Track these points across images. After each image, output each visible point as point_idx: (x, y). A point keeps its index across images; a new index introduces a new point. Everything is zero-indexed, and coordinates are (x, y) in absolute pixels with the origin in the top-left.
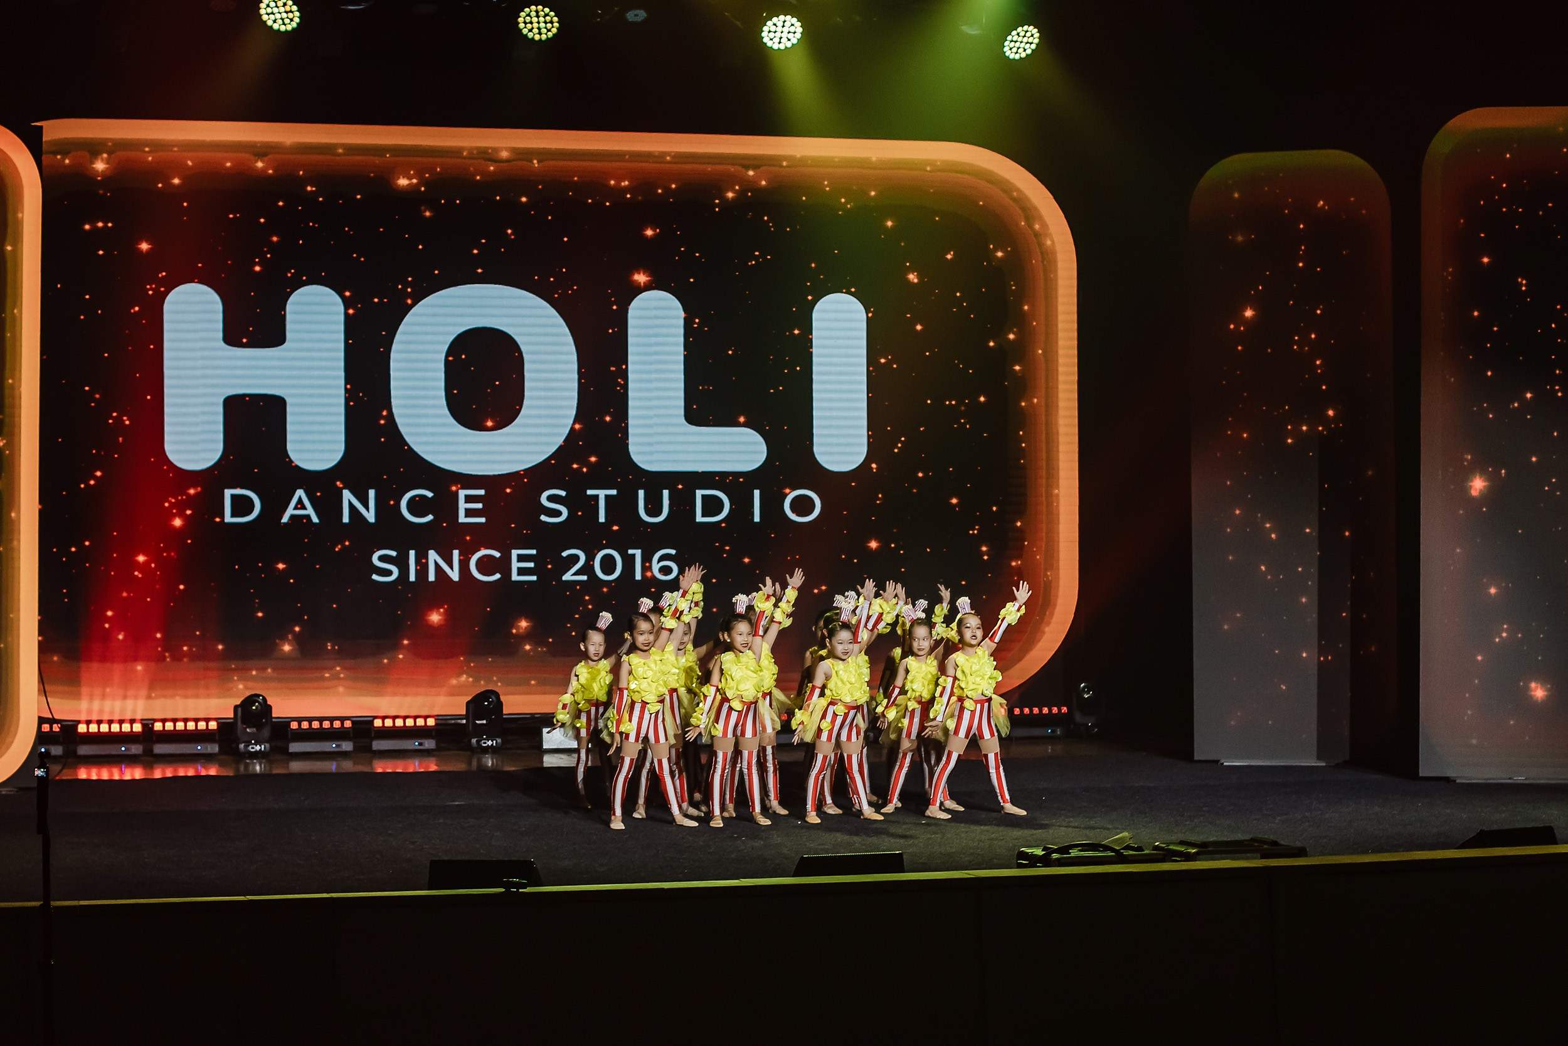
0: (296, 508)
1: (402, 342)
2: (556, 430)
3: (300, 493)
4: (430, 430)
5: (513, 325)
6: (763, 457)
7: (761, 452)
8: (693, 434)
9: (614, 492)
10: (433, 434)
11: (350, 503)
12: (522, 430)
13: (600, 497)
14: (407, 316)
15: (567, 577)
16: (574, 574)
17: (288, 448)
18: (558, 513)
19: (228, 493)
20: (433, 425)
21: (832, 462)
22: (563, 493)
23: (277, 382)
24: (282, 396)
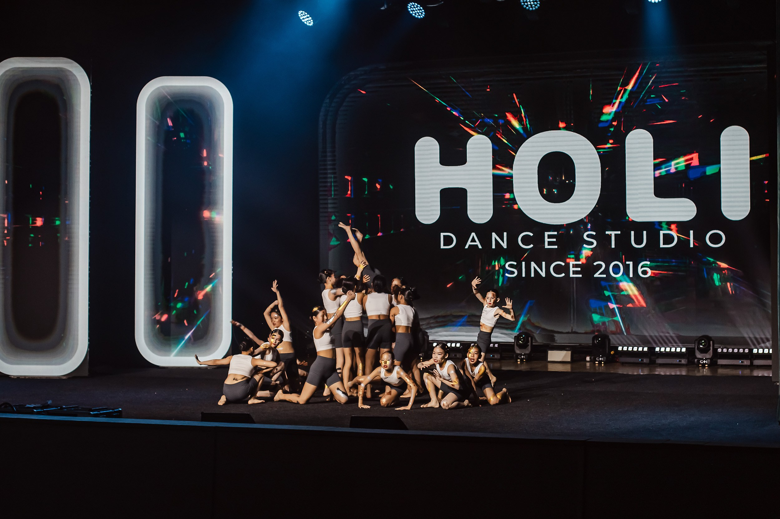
0: (471, 242)
1: (518, 161)
3: (473, 234)
6: (694, 213)
8: (659, 202)
9: (619, 232)
11: (496, 239)
12: (575, 202)
13: (612, 235)
14: (520, 148)
15: (596, 275)
16: (599, 274)
18: (591, 243)
19: (442, 234)
21: (731, 216)
22: (594, 233)
23: (463, 181)
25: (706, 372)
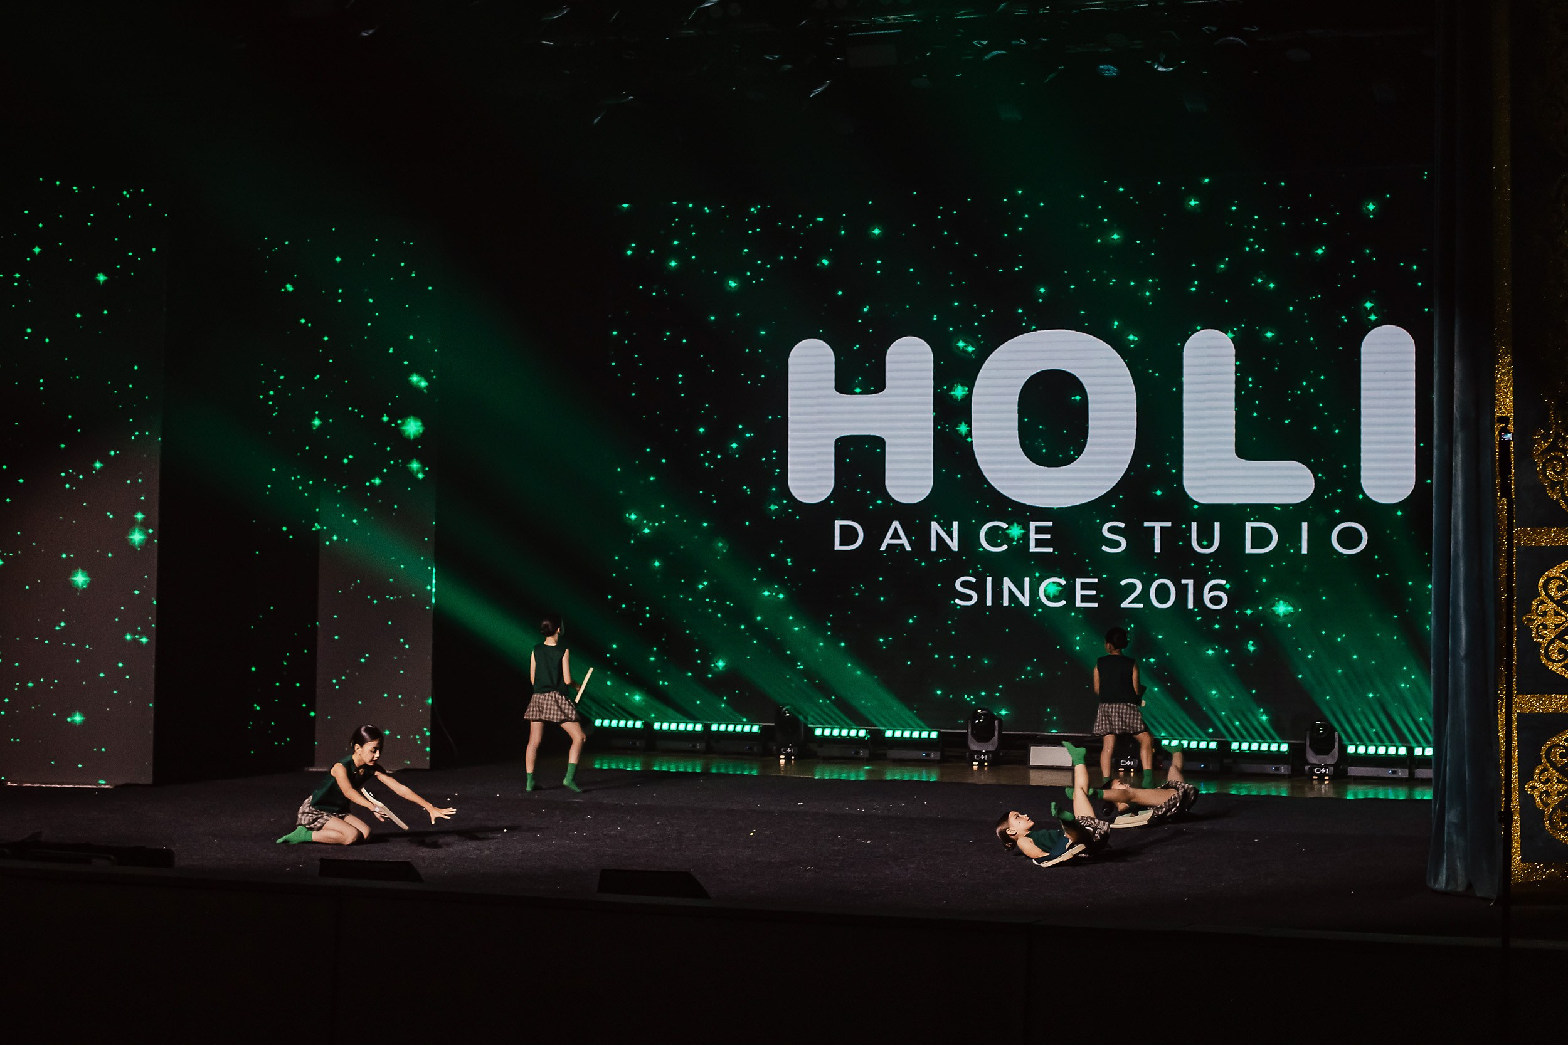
0: (891, 538)
1: (982, 387)
2: (1116, 466)
3: (896, 524)
4: (1005, 467)
5: (1079, 368)
6: (1310, 490)
7: (1308, 486)
8: (1246, 468)
9: (1169, 524)
10: (1008, 471)
11: (938, 534)
12: (1087, 466)
13: (1156, 528)
14: (986, 362)
15: (1125, 604)
16: (1130, 603)
17: (886, 483)
18: (1117, 544)
19: (838, 524)
20: (1008, 462)
21: (1379, 496)
22: (1122, 525)
23: (878, 425)
24: (882, 437)
25: (1325, 789)
